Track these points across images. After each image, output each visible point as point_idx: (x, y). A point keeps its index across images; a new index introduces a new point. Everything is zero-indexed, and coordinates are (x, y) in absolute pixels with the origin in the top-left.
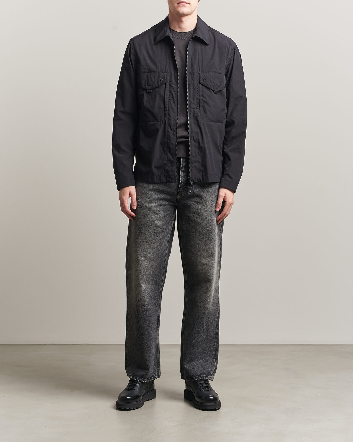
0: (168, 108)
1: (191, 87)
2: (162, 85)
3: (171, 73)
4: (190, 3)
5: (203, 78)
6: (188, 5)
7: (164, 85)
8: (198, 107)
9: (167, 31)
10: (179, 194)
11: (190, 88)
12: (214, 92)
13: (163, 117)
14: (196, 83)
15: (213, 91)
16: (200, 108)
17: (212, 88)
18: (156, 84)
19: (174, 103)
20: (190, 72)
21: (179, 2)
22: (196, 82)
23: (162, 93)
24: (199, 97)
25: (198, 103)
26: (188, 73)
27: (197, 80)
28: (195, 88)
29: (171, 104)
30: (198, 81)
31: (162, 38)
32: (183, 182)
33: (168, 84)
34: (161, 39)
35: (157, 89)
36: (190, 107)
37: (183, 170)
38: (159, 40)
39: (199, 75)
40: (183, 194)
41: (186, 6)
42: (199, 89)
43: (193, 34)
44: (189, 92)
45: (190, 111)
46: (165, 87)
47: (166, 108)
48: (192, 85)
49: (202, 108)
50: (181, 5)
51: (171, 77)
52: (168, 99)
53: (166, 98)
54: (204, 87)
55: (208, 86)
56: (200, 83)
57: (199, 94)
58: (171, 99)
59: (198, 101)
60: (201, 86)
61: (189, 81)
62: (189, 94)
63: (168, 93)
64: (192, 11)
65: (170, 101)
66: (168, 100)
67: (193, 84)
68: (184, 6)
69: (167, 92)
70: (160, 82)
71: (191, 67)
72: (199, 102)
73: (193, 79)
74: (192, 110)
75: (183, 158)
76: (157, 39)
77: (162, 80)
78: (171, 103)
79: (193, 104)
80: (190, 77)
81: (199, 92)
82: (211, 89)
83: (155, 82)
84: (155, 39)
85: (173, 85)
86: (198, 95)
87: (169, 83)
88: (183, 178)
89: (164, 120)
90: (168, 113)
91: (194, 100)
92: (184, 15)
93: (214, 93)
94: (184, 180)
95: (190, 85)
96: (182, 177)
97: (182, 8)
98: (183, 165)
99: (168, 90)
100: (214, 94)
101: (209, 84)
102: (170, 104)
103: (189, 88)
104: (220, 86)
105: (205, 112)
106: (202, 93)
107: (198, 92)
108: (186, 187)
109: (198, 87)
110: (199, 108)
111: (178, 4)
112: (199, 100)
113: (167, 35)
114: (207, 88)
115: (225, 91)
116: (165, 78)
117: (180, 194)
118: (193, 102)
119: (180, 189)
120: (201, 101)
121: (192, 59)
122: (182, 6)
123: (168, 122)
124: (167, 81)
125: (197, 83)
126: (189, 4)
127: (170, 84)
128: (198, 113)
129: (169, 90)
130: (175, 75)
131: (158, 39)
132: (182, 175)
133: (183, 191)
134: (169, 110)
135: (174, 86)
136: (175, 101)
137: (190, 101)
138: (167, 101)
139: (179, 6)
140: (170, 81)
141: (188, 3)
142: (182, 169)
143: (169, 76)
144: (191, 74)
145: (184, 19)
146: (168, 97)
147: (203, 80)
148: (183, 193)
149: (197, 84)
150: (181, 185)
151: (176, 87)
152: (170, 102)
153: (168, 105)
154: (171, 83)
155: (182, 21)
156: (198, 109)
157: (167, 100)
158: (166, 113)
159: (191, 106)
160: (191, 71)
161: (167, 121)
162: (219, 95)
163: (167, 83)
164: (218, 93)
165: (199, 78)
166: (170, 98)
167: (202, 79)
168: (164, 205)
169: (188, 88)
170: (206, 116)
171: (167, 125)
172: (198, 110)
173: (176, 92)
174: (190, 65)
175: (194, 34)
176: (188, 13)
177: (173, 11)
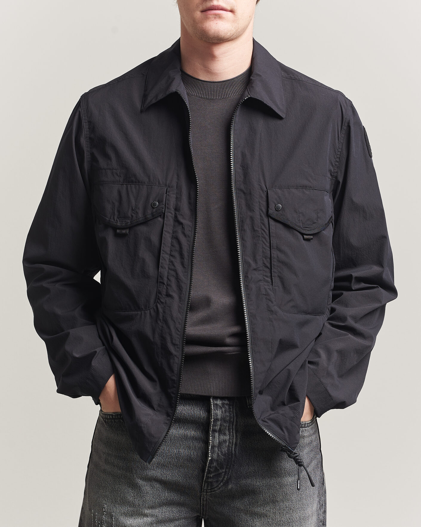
0: (168, 278)
1: (247, 228)
2: (154, 217)
3: (179, 188)
4: (235, 9)
5: (276, 202)
6: (230, 14)
7: (160, 219)
8: (266, 276)
9: (174, 78)
10: (205, 488)
11: (244, 230)
12: (305, 237)
13: (152, 301)
14: (259, 217)
15: (303, 234)
16: (272, 279)
17: (298, 229)
18: (140, 215)
19: (183, 264)
20: (241, 190)
21: (205, 8)
22: (258, 213)
23: (155, 239)
24: (269, 252)
25: (267, 267)
26: (236, 193)
27: (261, 209)
28: (258, 229)
29: (175, 267)
30: (264, 210)
31: (161, 97)
32: (217, 461)
33: (170, 216)
34: (158, 100)
35: (143, 229)
36: (246, 277)
37: (217, 428)
38: (154, 101)
39: (264, 196)
40: (216, 489)
41: (224, 18)
42: (267, 232)
43: (244, 92)
44: (242, 239)
45: (246, 287)
46: (162, 223)
47: (162, 278)
48: (248, 221)
49: (276, 280)
50: (211, 15)
51: (178, 199)
52: (167, 254)
53: (163, 251)
54: (280, 226)
55: (289, 223)
56: (268, 216)
57: (268, 245)
58: (177, 255)
59: (265, 262)
60: (272, 222)
61: (240, 213)
62: (243, 246)
63: (170, 240)
64: (239, 30)
65: (172, 259)
66: (167, 257)
67: (252, 219)
68: (219, 17)
69: (167, 237)
70: (149, 211)
71: (242, 177)
72: (269, 265)
73: (250, 208)
74: (253, 286)
75: (215, 398)
76: (149, 99)
77: (155, 204)
78: (174, 265)
79: (255, 269)
80: (243, 202)
81: (267, 237)
82: (297, 231)
83: (139, 208)
84: (145, 97)
85: (182, 220)
86: (264, 246)
87: (173, 213)
88: (216, 449)
89: (155, 307)
90: (165, 291)
91: (255, 261)
92: (220, 40)
93: (304, 239)
94: (218, 454)
95: (243, 221)
96: (213, 447)
97: (215, 22)
98: (217, 415)
99: (169, 233)
100: (304, 241)
101: (291, 217)
102: (173, 267)
103: (242, 230)
104: (316, 221)
105: (285, 288)
106: (274, 242)
107: (265, 238)
108: (224, 471)
109: (264, 225)
110: (270, 280)
111: (204, 13)
112: (269, 260)
113: (174, 90)
114: (287, 226)
115: (329, 232)
116: (162, 201)
117: (208, 487)
118: (253, 265)
119: (208, 478)
120: (275, 263)
121: (243, 155)
122: (215, 18)
123: (164, 312)
124: (168, 208)
125: (261, 216)
126: (232, 11)
127: (176, 217)
128: (271, 293)
129: (171, 232)
130: (189, 194)
131: (151, 99)
132: (213, 442)
133: (217, 481)
134: (169, 282)
135: (187, 222)
136: (186, 261)
137: (245, 262)
138: (165, 260)
139: (207, 18)
140: (177, 209)
141: (229, 8)
142: (215, 426)
143: (175, 196)
144: (244, 193)
145: (220, 51)
146: (168, 250)
147: (277, 210)
148: (215, 485)
149: (262, 220)
150: (209, 467)
151: (190, 223)
152: (172, 262)
153: (167, 269)
154: (177, 213)
155: (212, 57)
156: (267, 282)
157: (165, 257)
158: (160, 289)
159: (250, 277)
160: (242, 187)
161: (161, 310)
162: (314, 242)
163: (170, 214)
164: (312, 239)
165: (265, 203)
166: (173, 253)
167: (272, 206)
168: (171, 520)
169: (239, 231)
170: (290, 301)
171: (161, 319)
172: (268, 285)
173: (189, 237)
174: (240, 171)
175: (246, 93)
176: (229, 34)
177: (190, 30)
